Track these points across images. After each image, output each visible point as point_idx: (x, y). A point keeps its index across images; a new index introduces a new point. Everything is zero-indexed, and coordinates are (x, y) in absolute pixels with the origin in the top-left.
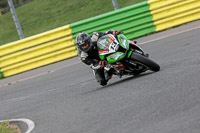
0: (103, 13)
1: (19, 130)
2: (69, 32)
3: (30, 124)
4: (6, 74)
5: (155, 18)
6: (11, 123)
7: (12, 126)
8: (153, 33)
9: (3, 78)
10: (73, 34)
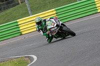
0: (72, 3)
1: (29, 61)
2: (55, 12)
3: (35, 58)
4: (23, 33)
5: (97, 5)
6: (25, 57)
7: (26, 59)
8: (96, 13)
9: (21, 35)
10: (56, 13)
